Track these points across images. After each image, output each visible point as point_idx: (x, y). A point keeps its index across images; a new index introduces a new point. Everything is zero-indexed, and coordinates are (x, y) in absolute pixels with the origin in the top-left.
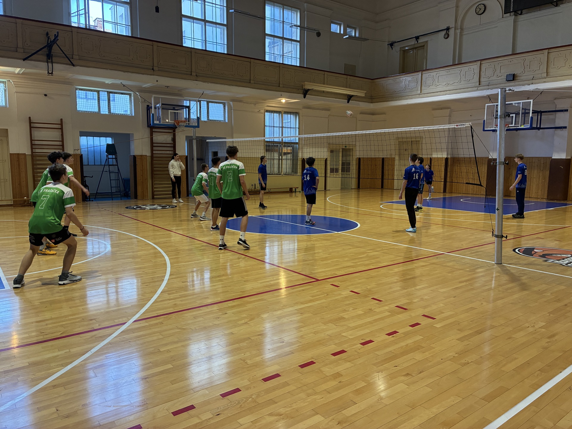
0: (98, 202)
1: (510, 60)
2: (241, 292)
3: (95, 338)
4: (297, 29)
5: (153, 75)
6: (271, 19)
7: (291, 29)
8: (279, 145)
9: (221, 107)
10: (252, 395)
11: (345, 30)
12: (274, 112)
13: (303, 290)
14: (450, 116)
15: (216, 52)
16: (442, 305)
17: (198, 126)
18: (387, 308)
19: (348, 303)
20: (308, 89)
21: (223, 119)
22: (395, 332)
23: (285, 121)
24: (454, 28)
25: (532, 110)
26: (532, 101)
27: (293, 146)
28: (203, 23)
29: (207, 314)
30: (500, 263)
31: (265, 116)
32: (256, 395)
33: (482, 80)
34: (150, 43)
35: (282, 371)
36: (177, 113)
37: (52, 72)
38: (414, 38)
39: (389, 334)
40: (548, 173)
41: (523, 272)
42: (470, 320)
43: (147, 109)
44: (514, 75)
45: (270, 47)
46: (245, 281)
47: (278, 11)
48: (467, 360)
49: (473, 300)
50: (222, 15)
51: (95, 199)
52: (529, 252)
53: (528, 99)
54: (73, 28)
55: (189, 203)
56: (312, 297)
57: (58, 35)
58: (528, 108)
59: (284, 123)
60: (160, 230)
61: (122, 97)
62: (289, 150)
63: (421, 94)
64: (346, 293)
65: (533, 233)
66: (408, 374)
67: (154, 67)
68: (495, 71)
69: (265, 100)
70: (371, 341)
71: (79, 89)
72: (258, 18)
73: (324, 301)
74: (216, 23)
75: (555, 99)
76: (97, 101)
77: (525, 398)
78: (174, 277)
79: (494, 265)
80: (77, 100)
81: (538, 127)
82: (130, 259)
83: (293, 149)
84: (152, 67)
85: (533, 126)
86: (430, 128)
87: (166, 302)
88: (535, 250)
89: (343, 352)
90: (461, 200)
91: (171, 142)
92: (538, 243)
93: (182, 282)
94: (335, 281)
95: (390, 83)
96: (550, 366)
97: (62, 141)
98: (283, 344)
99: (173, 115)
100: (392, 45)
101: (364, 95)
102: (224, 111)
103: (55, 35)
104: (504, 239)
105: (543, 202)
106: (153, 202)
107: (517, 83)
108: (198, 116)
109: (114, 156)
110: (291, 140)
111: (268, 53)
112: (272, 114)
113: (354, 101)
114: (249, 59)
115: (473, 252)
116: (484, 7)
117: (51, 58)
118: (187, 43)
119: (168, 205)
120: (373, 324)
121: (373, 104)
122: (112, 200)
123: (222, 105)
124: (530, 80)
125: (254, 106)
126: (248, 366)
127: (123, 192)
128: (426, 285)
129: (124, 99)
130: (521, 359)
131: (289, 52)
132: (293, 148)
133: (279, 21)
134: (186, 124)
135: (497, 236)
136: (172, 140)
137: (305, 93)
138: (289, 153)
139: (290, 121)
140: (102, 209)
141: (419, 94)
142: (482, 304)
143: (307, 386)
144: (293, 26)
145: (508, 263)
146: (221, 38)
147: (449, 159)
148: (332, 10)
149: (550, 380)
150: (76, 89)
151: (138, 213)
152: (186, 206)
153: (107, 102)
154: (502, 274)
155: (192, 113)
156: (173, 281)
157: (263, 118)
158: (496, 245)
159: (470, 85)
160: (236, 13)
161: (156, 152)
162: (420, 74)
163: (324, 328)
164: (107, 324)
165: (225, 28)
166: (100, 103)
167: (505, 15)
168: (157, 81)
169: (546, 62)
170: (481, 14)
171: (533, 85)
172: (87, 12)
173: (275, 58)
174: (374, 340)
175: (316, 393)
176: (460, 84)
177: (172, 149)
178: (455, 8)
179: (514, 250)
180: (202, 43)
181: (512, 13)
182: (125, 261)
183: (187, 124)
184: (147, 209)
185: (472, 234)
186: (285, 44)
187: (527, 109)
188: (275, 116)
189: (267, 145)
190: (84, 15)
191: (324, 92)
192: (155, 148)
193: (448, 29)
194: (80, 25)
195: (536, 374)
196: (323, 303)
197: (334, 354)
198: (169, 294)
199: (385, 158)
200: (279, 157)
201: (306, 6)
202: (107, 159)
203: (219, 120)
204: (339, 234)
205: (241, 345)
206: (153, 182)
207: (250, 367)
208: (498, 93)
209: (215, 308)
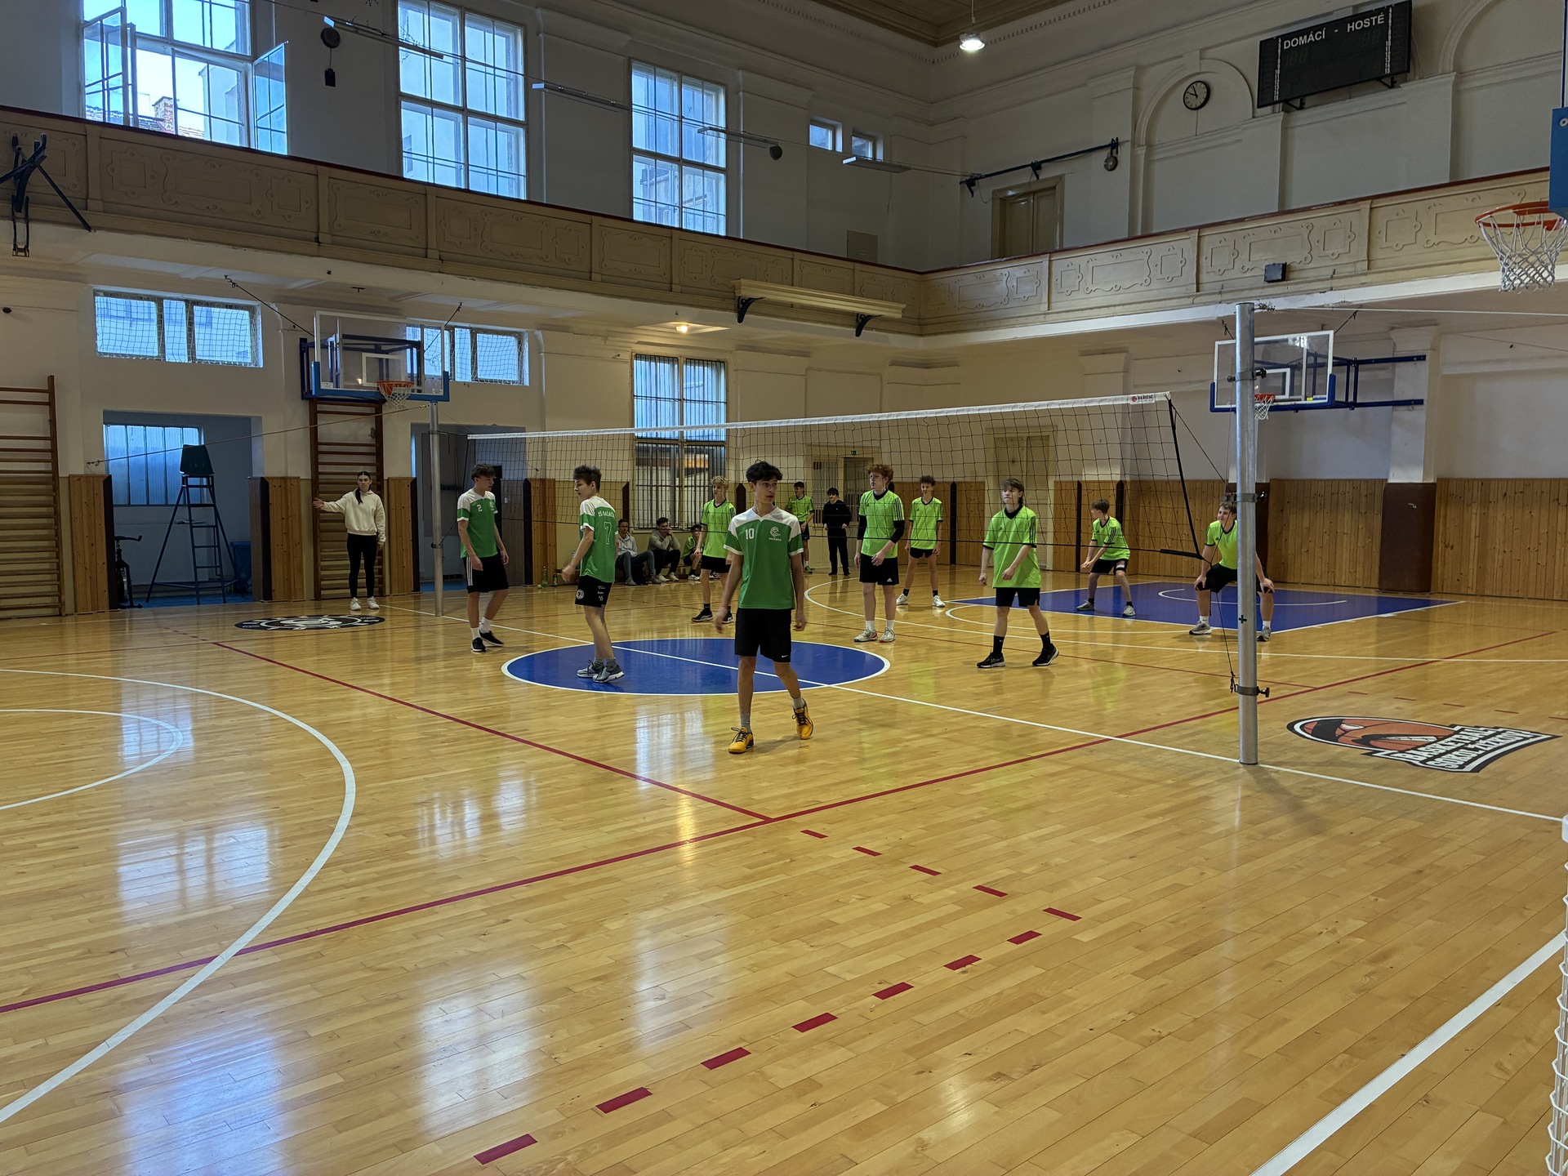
0: (157, 609)
1: (1273, 228)
2: (552, 859)
3: (122, 1004)
4: (718, 137)
5: (319, 256)
6: (647, 110)
7: (703, 138)
8: (672, 450)
9: (511, 344)
10: (567, 1153)
11: (847, 143)
12: (657, 358)
13: (727, 849)
14: (1126, 371)
15: (497, 197)
16: (1098, 880)
17: (446, 398)
18: (951, 892)
19: (847, 881)
20: (750, 299)
21: (515, 378)
22: (971, 959)
23: (688, 384)
24: (1130, 143)
25: (1334, 358)
26: (1331, 333)
27: (711, 452)
28: (460, 116)
29: (451, 925)
30: (1254, 762)
31: (632, 369)
32: (577, 1154)
33: (1204, 278)
34: (311, 167)
35: (655, 1079)
36: (387, 360)
37: (27, 246)
38: (1027, 168)
39: (954, 966)
40: (1377, 521)
41: (1310, 786)
42: (1170, 919)
43: (301, 350)
44: (1285, 266)
45: (645, 183)
46: (564, 829)
47: (665, 88)
48: (1157, 1030)
49: (1179, 865)
50: (512, 96)
51: (147, 601)
52: (1327, 730)
53: (1322, 329)
54: (87, 126)
55: (418, 609)
56: (750, 868)
57: (44, 144)
58: (1322, 352)
59: (685, 390)
60: (333, 689)
61: (228, 316)
62: (701, 460)
63: (1049, 314)
64: (843, 853)
65: (1339, 679)
66: (999, 1073)
67: (320, 235)
68: (1236, 254)
69: (632, 326)
70: (903, 987)
71: (102, 294)
72: (610, 107)
73: (782, 877)
74: (496, 119)
75: (1392, 328)
76: (155, 327)
77: (1307, 1129)
78: (364, 819)
79: (1239, 768)
80: (98, 324)
81: (1351, 403)
82: (238, 773)
83: (711, 460)
84: (315, 235)
85: (1336, 400)
86: (1065, 406)
87: (335, 894)
88: (1344, 726)
89: (826, 1018)
90: (1160, 594)
91: (369, 440)
92: (1351, 707)
93: (387, 835)
94: (815, 822)
95: (967, 283)
96: (1375, 1038)
97: (53, 438)
98: (664, 1002)
99: (377, 364)
100: (971, 183)
101: (900, 316)
102: (519, 355)
103: (37, 144)
104: (1261, 697)
105: (1370, 596)
106: (318, 608)
107: (1291, 288)
108: (447, 369)
109: (205, 479)
110: (706, 434)
111: (641, 201)
112: (653, 364)
113: (874, 332)
114: (589, 217)
115: (1185, 733)
116: (1205, 90)
117: (23, 207)
118: (416, 171)
119: (359, 617)
120: (913, 938)
121: (925, 338)
122: (199, 604)
123: (512, 340)
124: (1328, 279)
125: (603, 343)
126: (559, 1069)
127: (229, 582)
128: (1059, 827)
129: (233, 321)
130: (1299, 1023)
131: (696, 199)
132: (711, 455)
133: (670, 116)
134: (413, 391)
135: (1243, 691)
136: (371, 435)
137: (743, 308)
138: (701, 470)
139: (701, 383)
140: (166, 631)
141: (1045, 314)
142: (1202, 874)
143: (721, 1121)
144: (705, 129)
145: (1273, 760)
146: (510, 158)
147: (1128, 487)
148: (812, 90)
149: (1373, 1078)
150: (96, 293)
151: (275, 641)
152: (413, 618)
153: (185, 329)
154: (1258, 791)
155: (429, 360)
156: (361, 833)
157: (629, 374)
158: (1241, 713)
159: (1173, 292)
160: (551, 91)
161: (328, 469)
162: (1045, 260)
163: (779, 952)
164: (158, 963)
165: (521, 131)
166: (164, 333)
167: (1260, 111)
168: (329, 273)
169: (1367, 234)
170: (1197, 109)
171: (1333, 292)
172: (130, 82)
173: (659, 213)
174: (914, 982)
175: (746, 1140)
176: (1147, 288)
177: (372, 459)
178: (1131, 92)
179: (1291, 727)
180: (458, 171)
181: (1277, 105)
182: (223, 778)
183: (416, 391)
184: (297, 628)
185: (1184, 686)
186: (686, 178)
187: (1320, 356)
188: (662, 370)
189: (638, 450)
190: (121, 89)
191: (792, 305)
192: (322, 458)
193: (1114, 145)
194: (109, 117)
195: (1336, 1063)
196: (782, 882)
197: (803, 1027)
198: (346, 870)
199: (959, 482)
200: (675, 480)
201: (741, 78)
202: (183, 488)
203: (504, 381)
204: (832, 691)
205: (544, 1010)
206: (319, 550)
207: (563, 1072)
208: (1235, 316)
209: (476, 908)
